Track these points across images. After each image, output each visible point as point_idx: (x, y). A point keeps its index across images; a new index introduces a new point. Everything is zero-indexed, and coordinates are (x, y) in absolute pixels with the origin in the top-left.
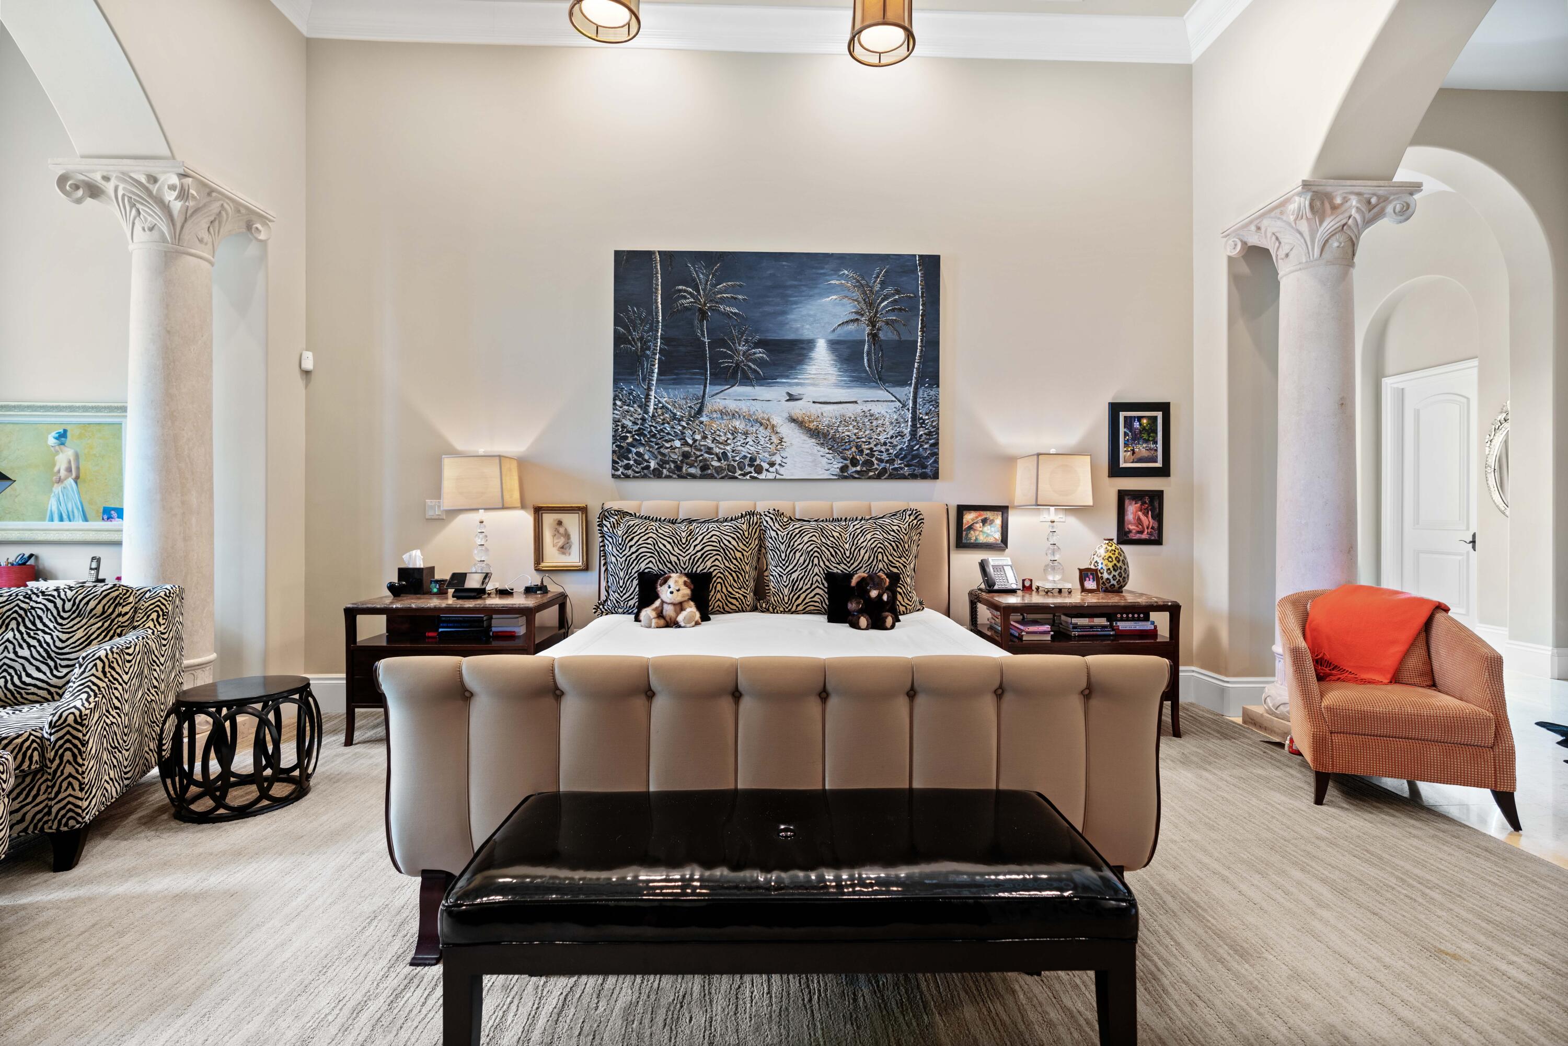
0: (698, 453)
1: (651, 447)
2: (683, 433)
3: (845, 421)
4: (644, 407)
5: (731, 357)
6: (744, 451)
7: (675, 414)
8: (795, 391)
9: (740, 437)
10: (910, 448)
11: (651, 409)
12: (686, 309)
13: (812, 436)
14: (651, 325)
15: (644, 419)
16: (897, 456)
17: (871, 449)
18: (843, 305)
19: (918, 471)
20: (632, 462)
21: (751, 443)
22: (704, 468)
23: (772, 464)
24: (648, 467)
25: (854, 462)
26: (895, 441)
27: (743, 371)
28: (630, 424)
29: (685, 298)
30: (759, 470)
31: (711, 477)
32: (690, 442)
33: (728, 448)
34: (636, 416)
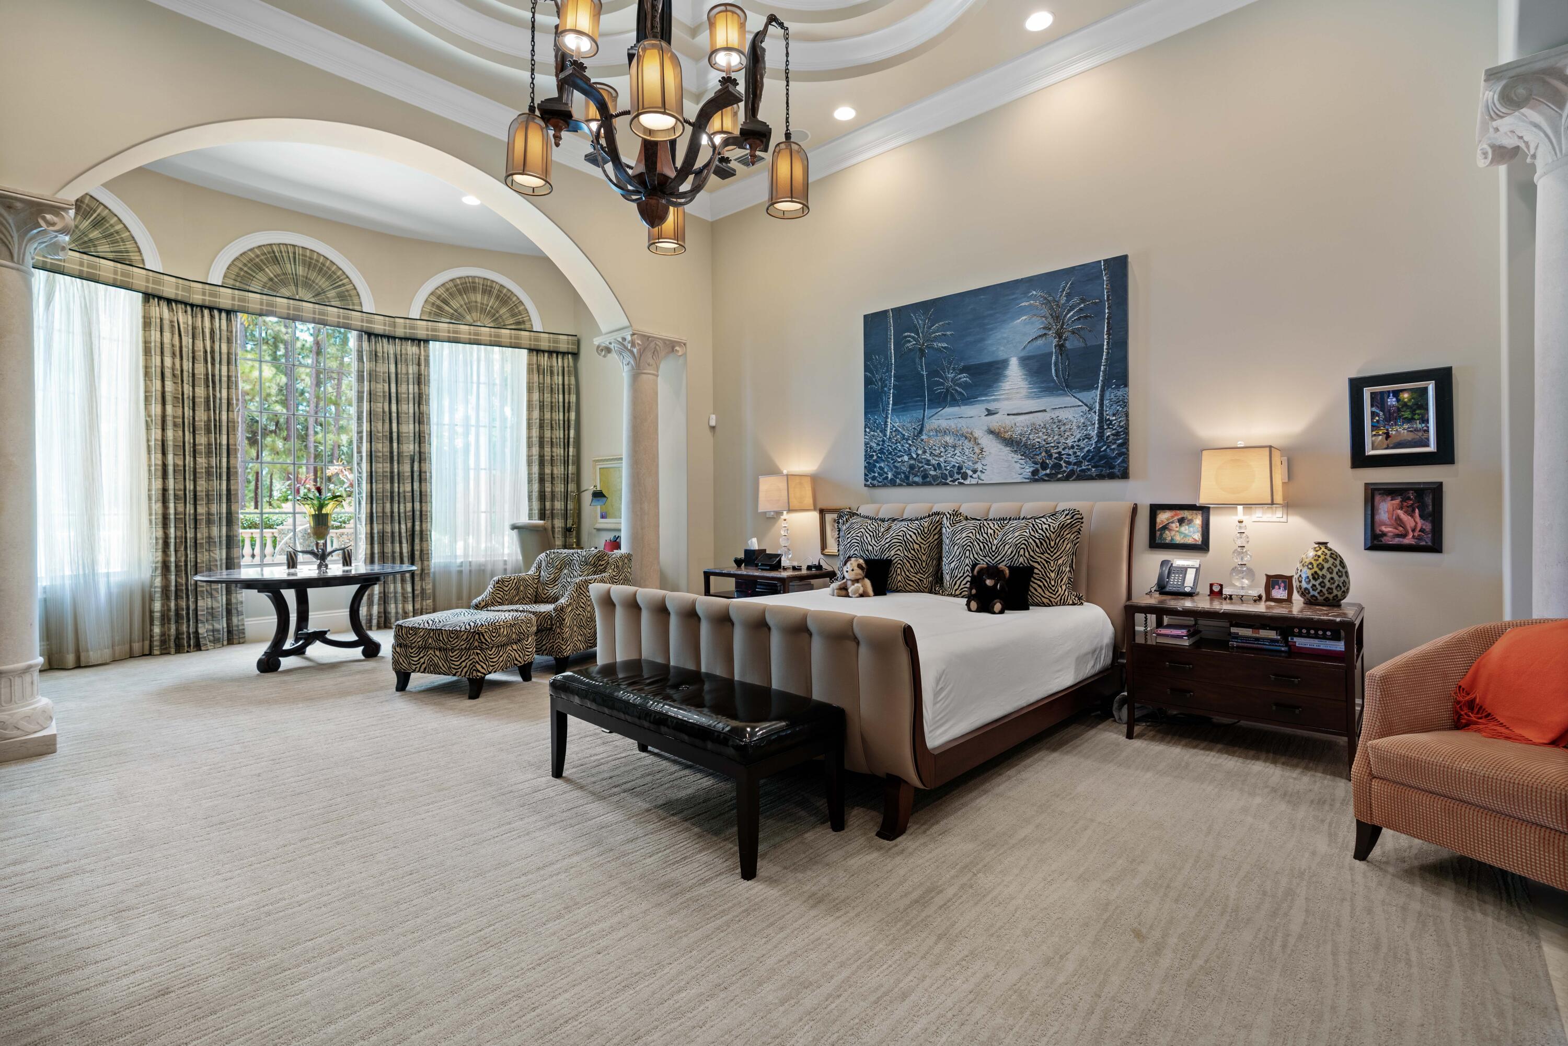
0: (920, 465)
1: (889, 462)
2: (909, 450)
3: (1035, 429)
4: (884, 431)
5: (942, 384)
6: (953, 461)
7: (904, 435)
8: (992, 406)
9: (950, 450)
10: (1097, 449)
11: (888, 433)
12: (911, 350)
13: (1007, 445)
14: (888, 367)
15: (883, 441)
16: (1084, 458)
17: (1059, 453)
18: (1032, 323)
19: (1106, 471)
20: (876, 475)
21: (959, 454)
22: (925, 477)
23: (975, 471)
24: (887, 478)
25: (1044, 466)
26: (1082, 444)
27: (952, 395)
28: (875, 445)
29: (909, 341)
30: (965, 476)
31: (929, 484)
32: (915, 456)
33: (942, 459)
34: (879, 439)
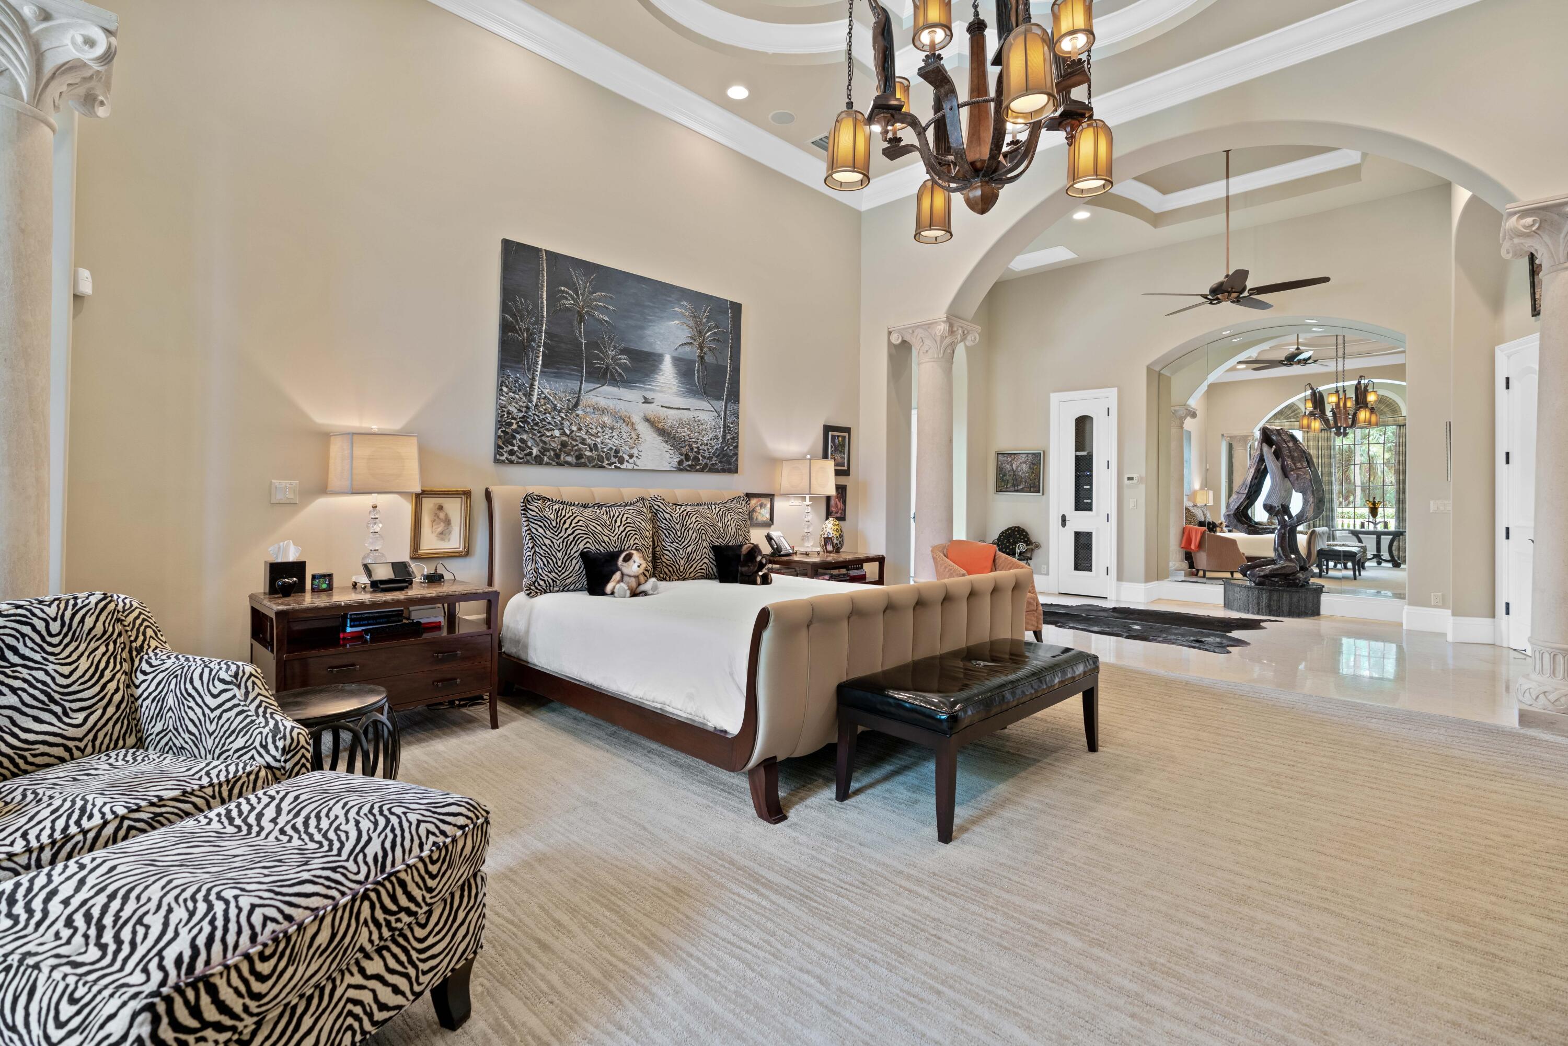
0: (574, 443)
1: (535, 435)
2: (562, 424)
3: (682, 425)
4: (529, 395)
5: (602, 359)
6: (611, 443)
7: (555, 406)
8: (649, 395)
9: (608, 431)
10: (722, 448)
11: (535, 399)
12: (568, 309)
13: (659, 435)
14: (537, 318)
15: (528, 408)
16: (714, 454)
17: (698, 448)
18: (683, 330)
19: (726, 467)
20: (516, 448)
21: (616, 437)
22: (579, 457)
23: (631, 456)
24: (530, 454)
25: (687, 458)
26: (713, 442)
27: (611, 372)
28: (515, 411)
29: (567, 299)
30: (621, 461)
31: (584, 465)
32: (568, 432)
33: (598, 440)
34: (521, 403)
